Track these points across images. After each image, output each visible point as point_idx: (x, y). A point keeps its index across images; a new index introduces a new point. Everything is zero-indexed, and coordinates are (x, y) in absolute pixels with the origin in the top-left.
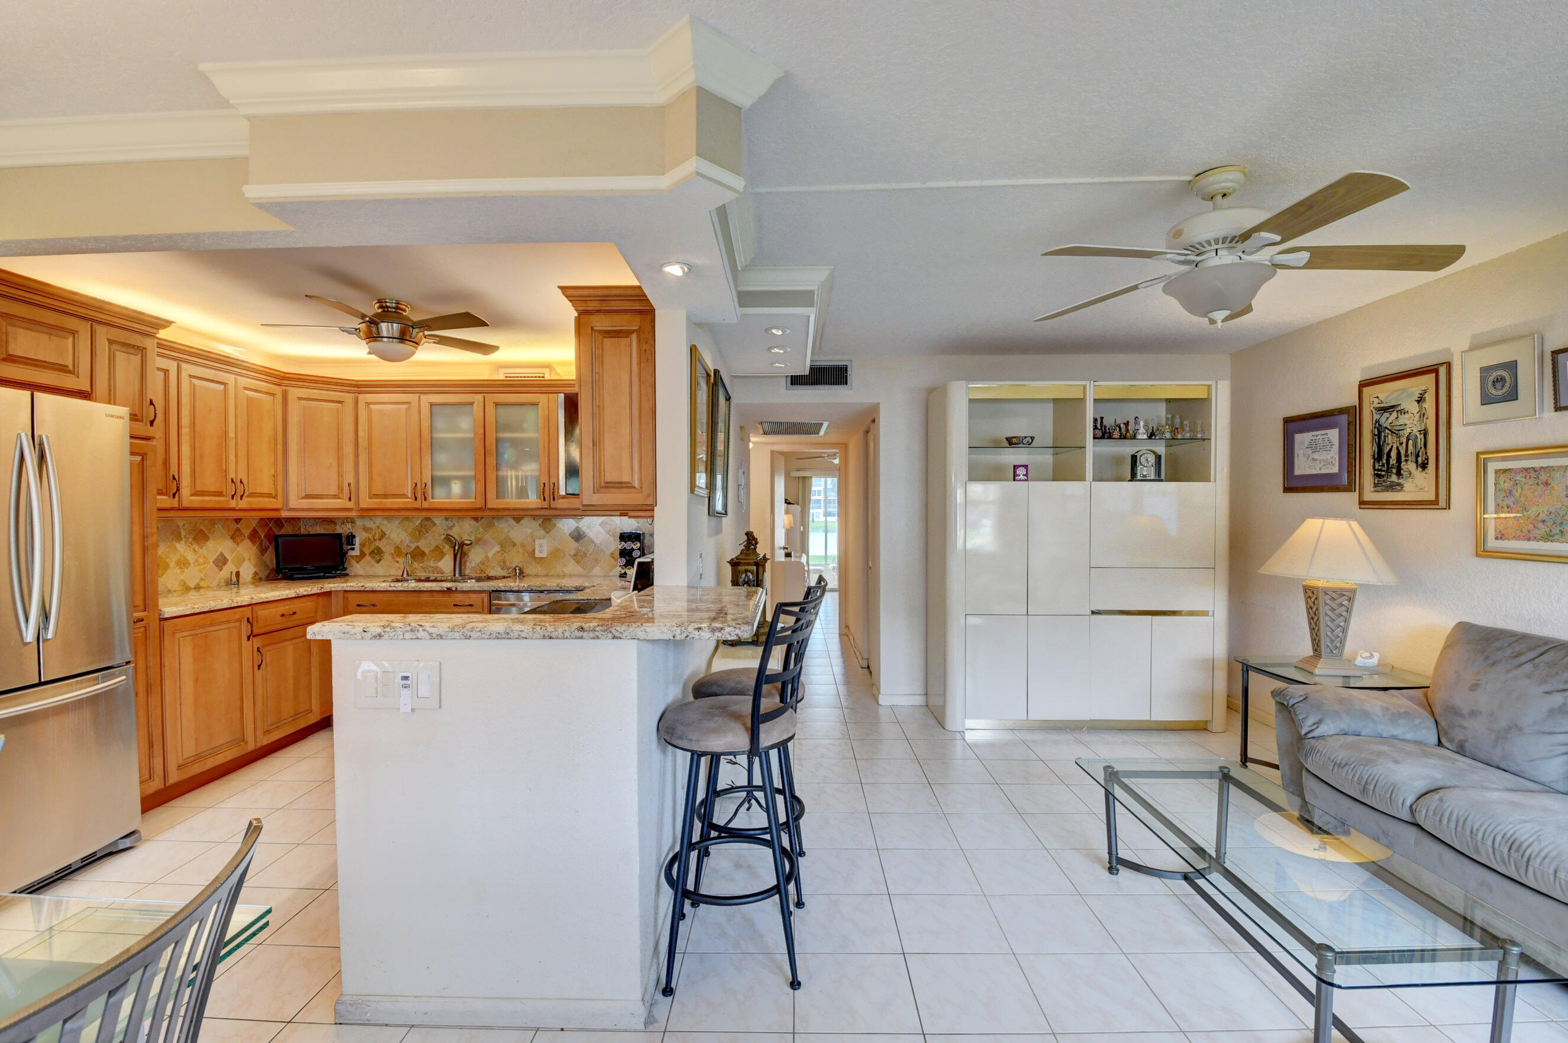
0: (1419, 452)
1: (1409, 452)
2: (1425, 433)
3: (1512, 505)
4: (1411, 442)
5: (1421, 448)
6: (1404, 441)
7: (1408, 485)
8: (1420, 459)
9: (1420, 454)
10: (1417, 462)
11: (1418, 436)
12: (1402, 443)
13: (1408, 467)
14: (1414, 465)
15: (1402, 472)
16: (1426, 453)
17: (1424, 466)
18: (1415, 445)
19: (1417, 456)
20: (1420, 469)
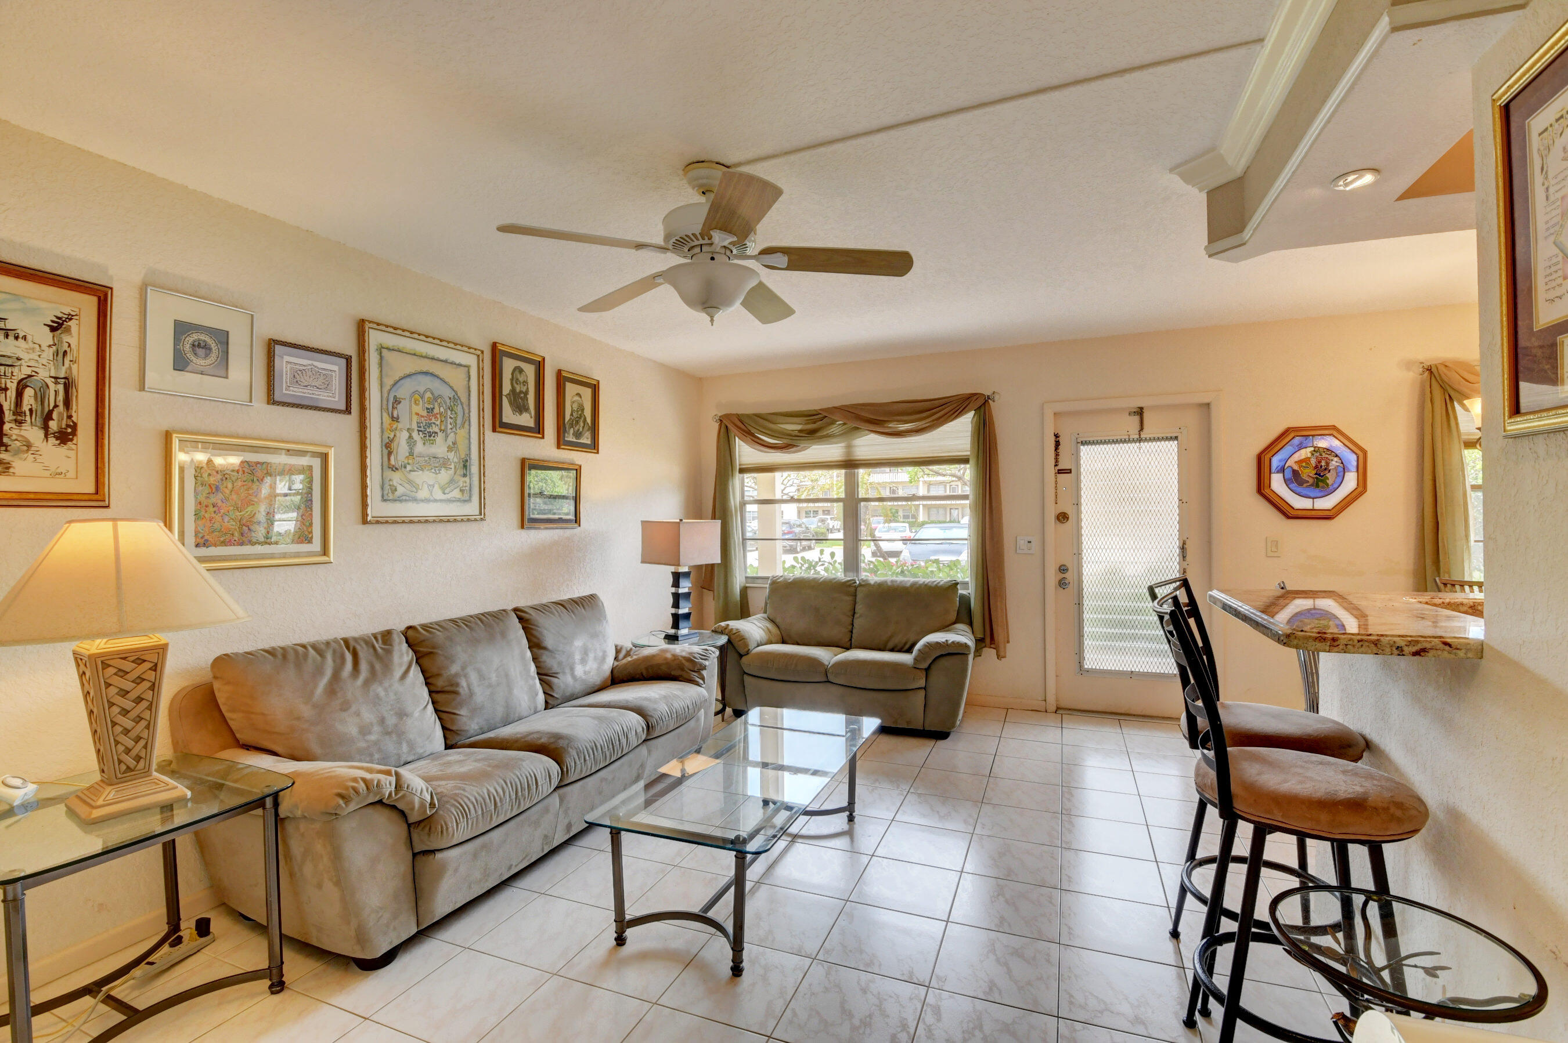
0: (50, 412)
1: (26, 408)
2: (68, 385)
3: (220, 503)
4: (29, 393)
5: (56, 406)
6: (12, 386)
7: (21, 465)
8: (53, 425)
9: (55, 415)
10: (46, 428)
11: (52, 386)
12: (6, 389)
13: (23, 433)
14: (41, 434)
15: (5, 440)
16: (70, 417)
17: (65, 436)
18: (41, 396)
19: (48, 417)
20: (52, 440)
